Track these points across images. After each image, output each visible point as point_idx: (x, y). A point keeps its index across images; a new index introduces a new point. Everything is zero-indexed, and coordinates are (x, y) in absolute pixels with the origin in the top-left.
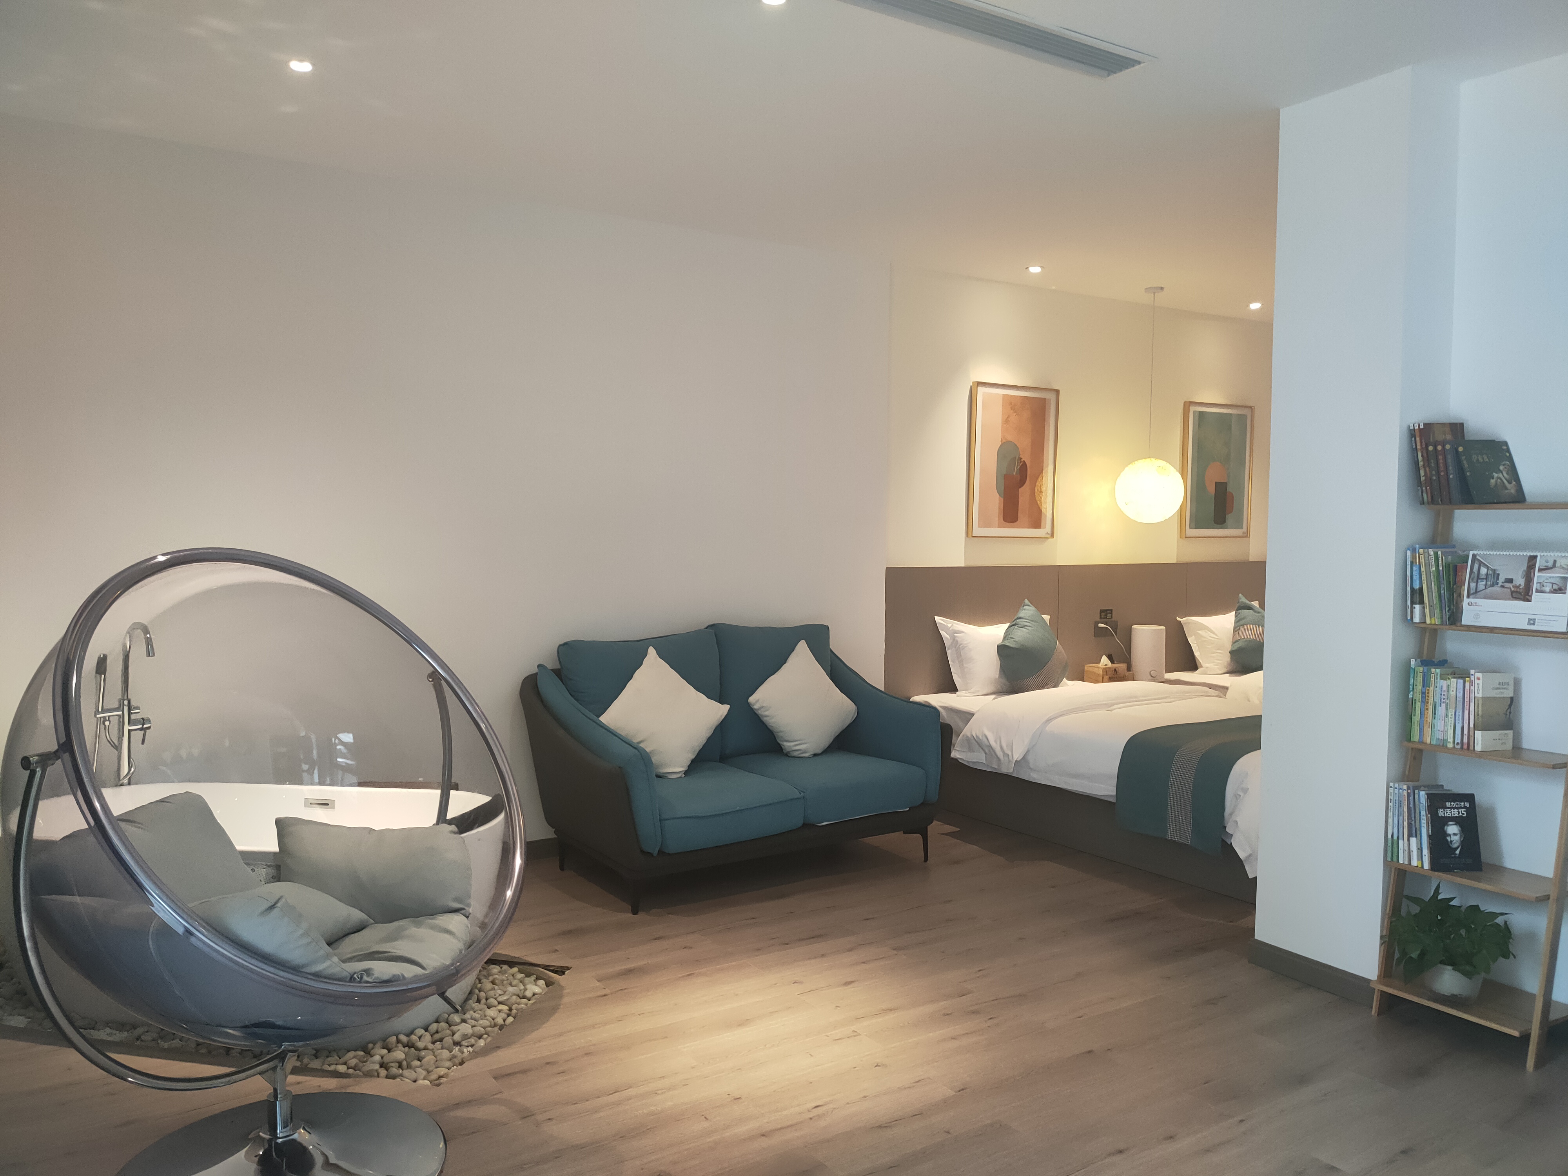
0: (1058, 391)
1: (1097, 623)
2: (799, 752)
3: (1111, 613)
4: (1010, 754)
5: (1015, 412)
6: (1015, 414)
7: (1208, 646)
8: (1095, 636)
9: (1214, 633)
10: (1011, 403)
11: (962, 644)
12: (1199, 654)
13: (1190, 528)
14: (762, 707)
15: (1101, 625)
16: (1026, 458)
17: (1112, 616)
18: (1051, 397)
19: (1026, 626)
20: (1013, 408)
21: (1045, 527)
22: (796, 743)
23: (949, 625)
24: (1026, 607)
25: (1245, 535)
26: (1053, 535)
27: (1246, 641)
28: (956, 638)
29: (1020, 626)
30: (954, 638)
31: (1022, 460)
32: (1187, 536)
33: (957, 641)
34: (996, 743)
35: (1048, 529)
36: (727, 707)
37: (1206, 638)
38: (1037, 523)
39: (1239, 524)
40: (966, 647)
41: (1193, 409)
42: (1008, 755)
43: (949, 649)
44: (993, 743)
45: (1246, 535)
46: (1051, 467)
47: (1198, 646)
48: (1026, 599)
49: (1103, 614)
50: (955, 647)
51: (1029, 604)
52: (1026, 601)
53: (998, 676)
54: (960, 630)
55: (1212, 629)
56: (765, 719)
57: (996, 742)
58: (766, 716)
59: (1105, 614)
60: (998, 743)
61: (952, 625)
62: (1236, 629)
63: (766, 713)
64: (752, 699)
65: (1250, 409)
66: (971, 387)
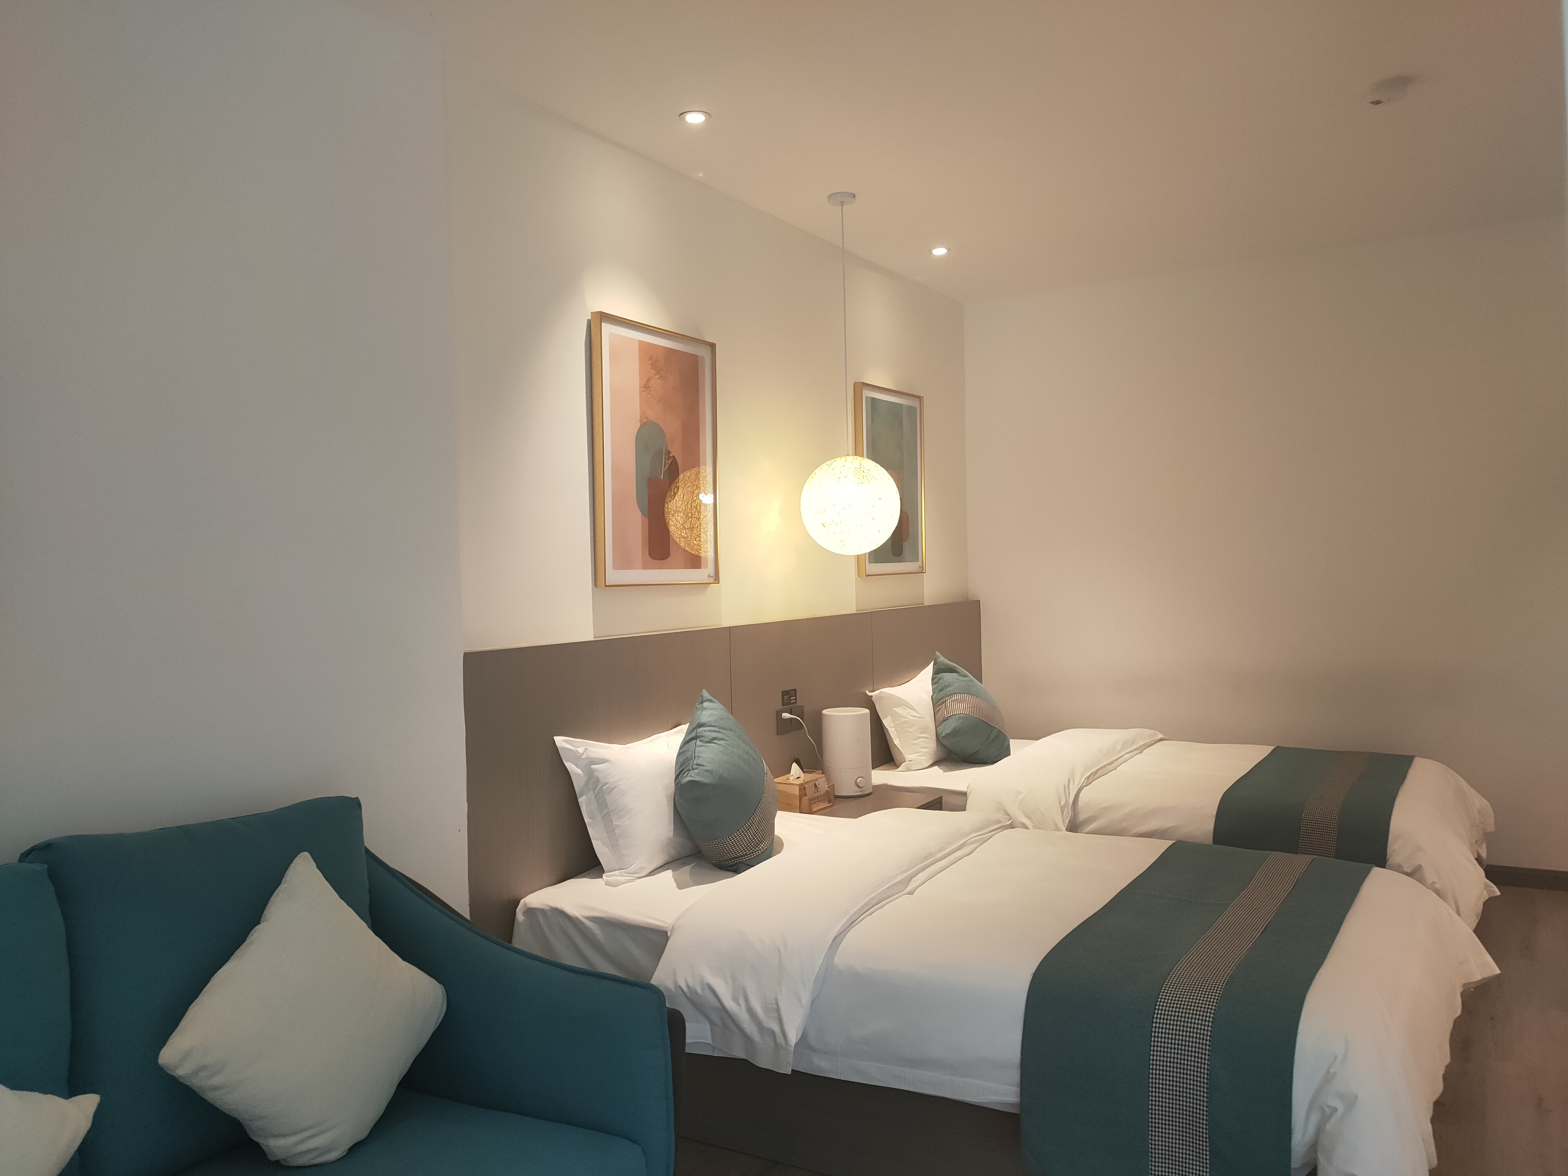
0: (713, 346)
1: (779, 714)
2: (315, 1154)
3: (795, 696)
4: (776, 1028)
5: (658, 373)
6: (658, 376)
7: (908, 729)
8: (778, 734)
9: (914, 709)
10: (651, 358)
11: (607, 784)
12: (899, 741)
13: (870, 562)
14: (204, 1068)
15: (786, 715)
16: (677, 452)
17: (796, 699)
18: (703, 353)
19: (715, 739)
20: (654, 364)
21: (706, 567)
22: (304, 1135)
23: (581, 750)
24: (705, 704)
25: (920, 570)
26: (716, 579)
27: (960, 718)
28: (596, 774)
29: (706, 740)
30: (591, 775)
31: (671, 455)
32: (867, 574)
33: (598, 778)
34: (738, 1004)
35: (710, 569)
36: (89, 1103)
37: (905, 718)
38: (695, 562)
39: (915, 557)
40: (615, 788)
41: (868, 393)
42: (773, 1032)
43: (581, 796)
44: (729, 1004)
45: (922, 571)
46: (709, 469)
47: (897, 731)
48: (704, 690)
49: (786, 697)
50: (594, 790)
51: (711, 698)
52: (706, 694)
53: (672, 833)
54: (600, 757)
55: (912, 704)
56: (210, 1096)
57: (735, 999)
58: (216, 1088)
59: (789, 697)
60: (742, 1002)
61: (586, 749)
62: (938, 702)
63: (215, 1081)
64: (168, 1056)
65: (918, 399)
66: (589, 322)
